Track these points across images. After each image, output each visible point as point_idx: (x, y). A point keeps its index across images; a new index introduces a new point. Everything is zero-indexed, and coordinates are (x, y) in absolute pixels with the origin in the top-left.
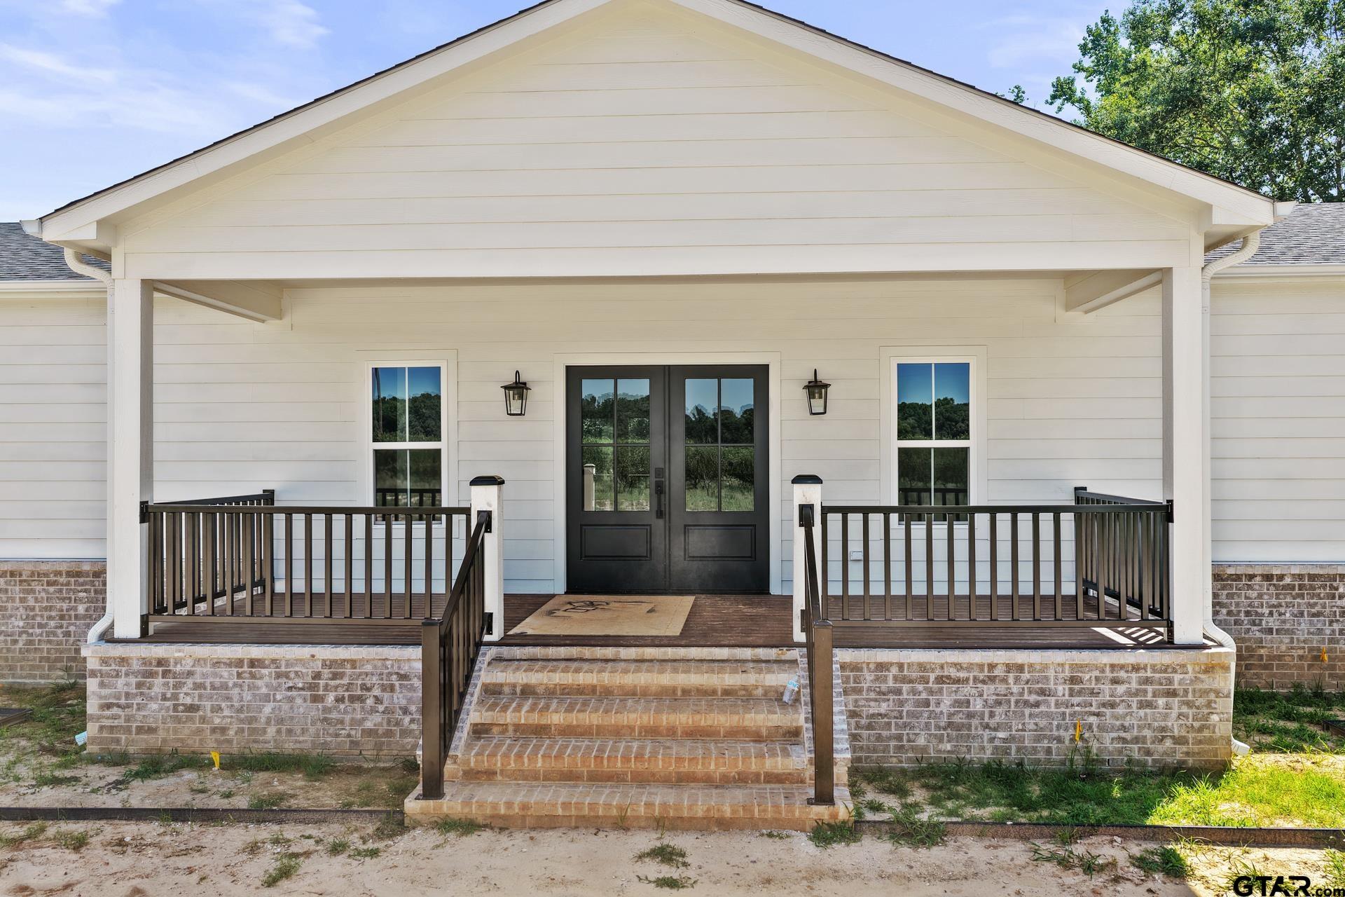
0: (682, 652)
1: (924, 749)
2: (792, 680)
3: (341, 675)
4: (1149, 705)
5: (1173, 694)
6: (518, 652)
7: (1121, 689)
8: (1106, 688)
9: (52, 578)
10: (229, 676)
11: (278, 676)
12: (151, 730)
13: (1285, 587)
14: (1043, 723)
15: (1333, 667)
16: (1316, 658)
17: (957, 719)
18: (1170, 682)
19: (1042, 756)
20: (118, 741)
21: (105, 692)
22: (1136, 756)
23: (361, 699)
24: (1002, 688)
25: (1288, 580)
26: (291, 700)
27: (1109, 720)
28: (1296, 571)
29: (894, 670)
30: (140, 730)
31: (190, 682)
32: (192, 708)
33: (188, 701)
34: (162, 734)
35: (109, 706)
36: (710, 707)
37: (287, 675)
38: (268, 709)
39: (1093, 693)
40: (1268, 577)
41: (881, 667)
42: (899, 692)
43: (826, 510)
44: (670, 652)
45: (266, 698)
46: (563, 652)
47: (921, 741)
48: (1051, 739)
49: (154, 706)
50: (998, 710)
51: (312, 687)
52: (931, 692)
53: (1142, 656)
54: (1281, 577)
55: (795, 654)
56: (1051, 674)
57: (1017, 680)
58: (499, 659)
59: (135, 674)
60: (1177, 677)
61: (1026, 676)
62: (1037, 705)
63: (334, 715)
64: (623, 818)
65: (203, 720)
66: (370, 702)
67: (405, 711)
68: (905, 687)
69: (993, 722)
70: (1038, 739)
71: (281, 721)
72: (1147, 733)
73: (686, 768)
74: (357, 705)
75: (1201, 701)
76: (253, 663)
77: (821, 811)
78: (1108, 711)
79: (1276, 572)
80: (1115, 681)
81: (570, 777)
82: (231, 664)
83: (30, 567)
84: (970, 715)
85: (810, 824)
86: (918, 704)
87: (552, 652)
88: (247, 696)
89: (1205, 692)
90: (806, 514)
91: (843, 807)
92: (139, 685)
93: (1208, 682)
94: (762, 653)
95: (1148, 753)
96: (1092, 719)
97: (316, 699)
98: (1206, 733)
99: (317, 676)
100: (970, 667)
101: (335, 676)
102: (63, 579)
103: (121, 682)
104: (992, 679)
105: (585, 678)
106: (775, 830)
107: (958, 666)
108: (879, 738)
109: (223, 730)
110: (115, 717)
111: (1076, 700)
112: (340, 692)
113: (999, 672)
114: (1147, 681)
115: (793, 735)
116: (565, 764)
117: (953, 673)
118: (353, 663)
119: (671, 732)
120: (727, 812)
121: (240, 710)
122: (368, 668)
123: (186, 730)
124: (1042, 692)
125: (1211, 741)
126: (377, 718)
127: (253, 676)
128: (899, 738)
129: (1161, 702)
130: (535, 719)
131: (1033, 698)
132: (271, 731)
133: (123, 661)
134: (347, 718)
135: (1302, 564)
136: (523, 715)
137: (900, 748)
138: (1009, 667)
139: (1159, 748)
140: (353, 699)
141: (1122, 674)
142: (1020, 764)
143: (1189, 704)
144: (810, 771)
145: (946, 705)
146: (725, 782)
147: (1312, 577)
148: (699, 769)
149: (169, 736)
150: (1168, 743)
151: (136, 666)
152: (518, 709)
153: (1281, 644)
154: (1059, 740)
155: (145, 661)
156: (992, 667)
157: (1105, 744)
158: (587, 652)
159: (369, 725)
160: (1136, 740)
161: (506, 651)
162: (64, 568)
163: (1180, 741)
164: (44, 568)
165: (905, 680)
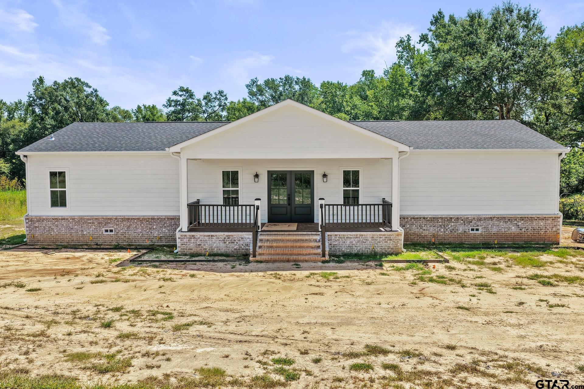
0: (297, 233)
1: (344, 251)
2: (318, 238)
3: (230, 238)
4: (387, 242)
5: (391, 240)
6: (265, 233)
7: (381, 239)
8: (379, 239)
9: (147, 220)
10: (207, 238)
11: (217, 238)
12: (191, 249)
13: (428, 220)
14: (366, 246)
15: (437, 238)
16: (434, 236)
17: (350, 245)
18: (391, 238)
19: (366, 252)
20: (185, 251)
21: (182, 242)
22: (384, 252)
23: (234, 243)
24: (359, 239)
25: (428, 219)
26: (219, 243)
27: (379, 245)
28: (430, 217)
29: (338, 236)
30: (189, 249)
31: (199, 240)
32: (200, 245)
33: (199, 243)
34: (193, 250)
35: (183, 245)
36: (303, 243)
37: (219, 238)
38: (215, 245)
39: (376, 240)
40: (424, 218)
41: (336, 235)
42: (339, 240)
43: (325, 205)
44: (295, 233)
45: (215, 243)
46: (274, 233)
47: (343, 250)
48: (368, 249)
49: (192, 244)
50: (358, 243)
51: (224, 240)
52: (345, 240)
53: (386, 233)
54: (427, 218)
55: (319, 233)
56: (368, 236)
57: (362, 238)
58: (261, 235)
59: (188, 238)
60: (392, 237)
61: (363, 237)
62: (365, 242)
63: (228, 246)
64: (289, 260)
65: (202, 247)
66: (235, 243)
67: (243, 245)
68: (340, 239)
69: (357, 246)
70: (365, 249)
71: (218, 247)
72: (386, 247)
73: (299, 252)
74: (233, 244)
75: (396, 241)
76: (212, 236)
77: (323, 258)
78: (379, 243)
79: (426, 217)
80: (380, 238)
81: (278, 254)
82: (207, 236)
83: (143, 217)
84: (353, 244)
85: (321, 261)
86: (343, 242)
87: (271, 233)
88: (211, 242)
89: (397, 240)
90: (321, 206)
91: (327, 258)
92: (189, 240)
93: (398, 238)
94: (313, 233)
95: (386, 251)
96: (376, 245)
97: (225, 243)
98: (397, 247)
99: (225, 238)
100: (353, 235)
101: (228, 238)
102: (150, 220)
103: (185, 240)
104: (357, 237)
105: (279, 237)
106: (315, 261)
107: (350, 235)
108: (335, 249)
109: (206, 249)
110: (184, 247)
111: (373, 241)
112: (230, 241)
113: (358, 236)
114: (386, 237)
115: (319, 247)
116: (277, 252)
117: (349, 236)
118: (232, 236)
119: (296, 247)
120: (307, 259)
121: (209, 245)
122: (235, 237)
123: (198, 249)
124: (366, 240)
125: (398, 249)
126: (237, 246)
127: (212, 238)
128: (339, 249)
129: (389, 241)
130: (271, 245)
131: (365, 241)
132: (216, 249)
133: (185, 236)
134: (231, 246)
135: (432, 215)
136: (268, 244)
137: (339, 251)
138: (360, 235)
139: (389, 250)
140: (232, 243)
141: (382, 236)
142: (362, 253)
143: (394, 242)
144: (321, 253)
145: (348, 242)
146: (306, 255)
147: (434, 218)
148: (302, 252)
149: (195, 250)
150: (390, 249)
151: (188, 237)
152: (267, 243)
153: (426, 233)
154: (370, 249)
155: (190, 236)
156: (357, 235)
157: (378, 250)
158: (278, 233)
159: (235, 248)
160: (384, 249)
161: (262, 233)
162: (150, 217)
163: (392, 249)
164: (146, 217)
165: (340, 238)
